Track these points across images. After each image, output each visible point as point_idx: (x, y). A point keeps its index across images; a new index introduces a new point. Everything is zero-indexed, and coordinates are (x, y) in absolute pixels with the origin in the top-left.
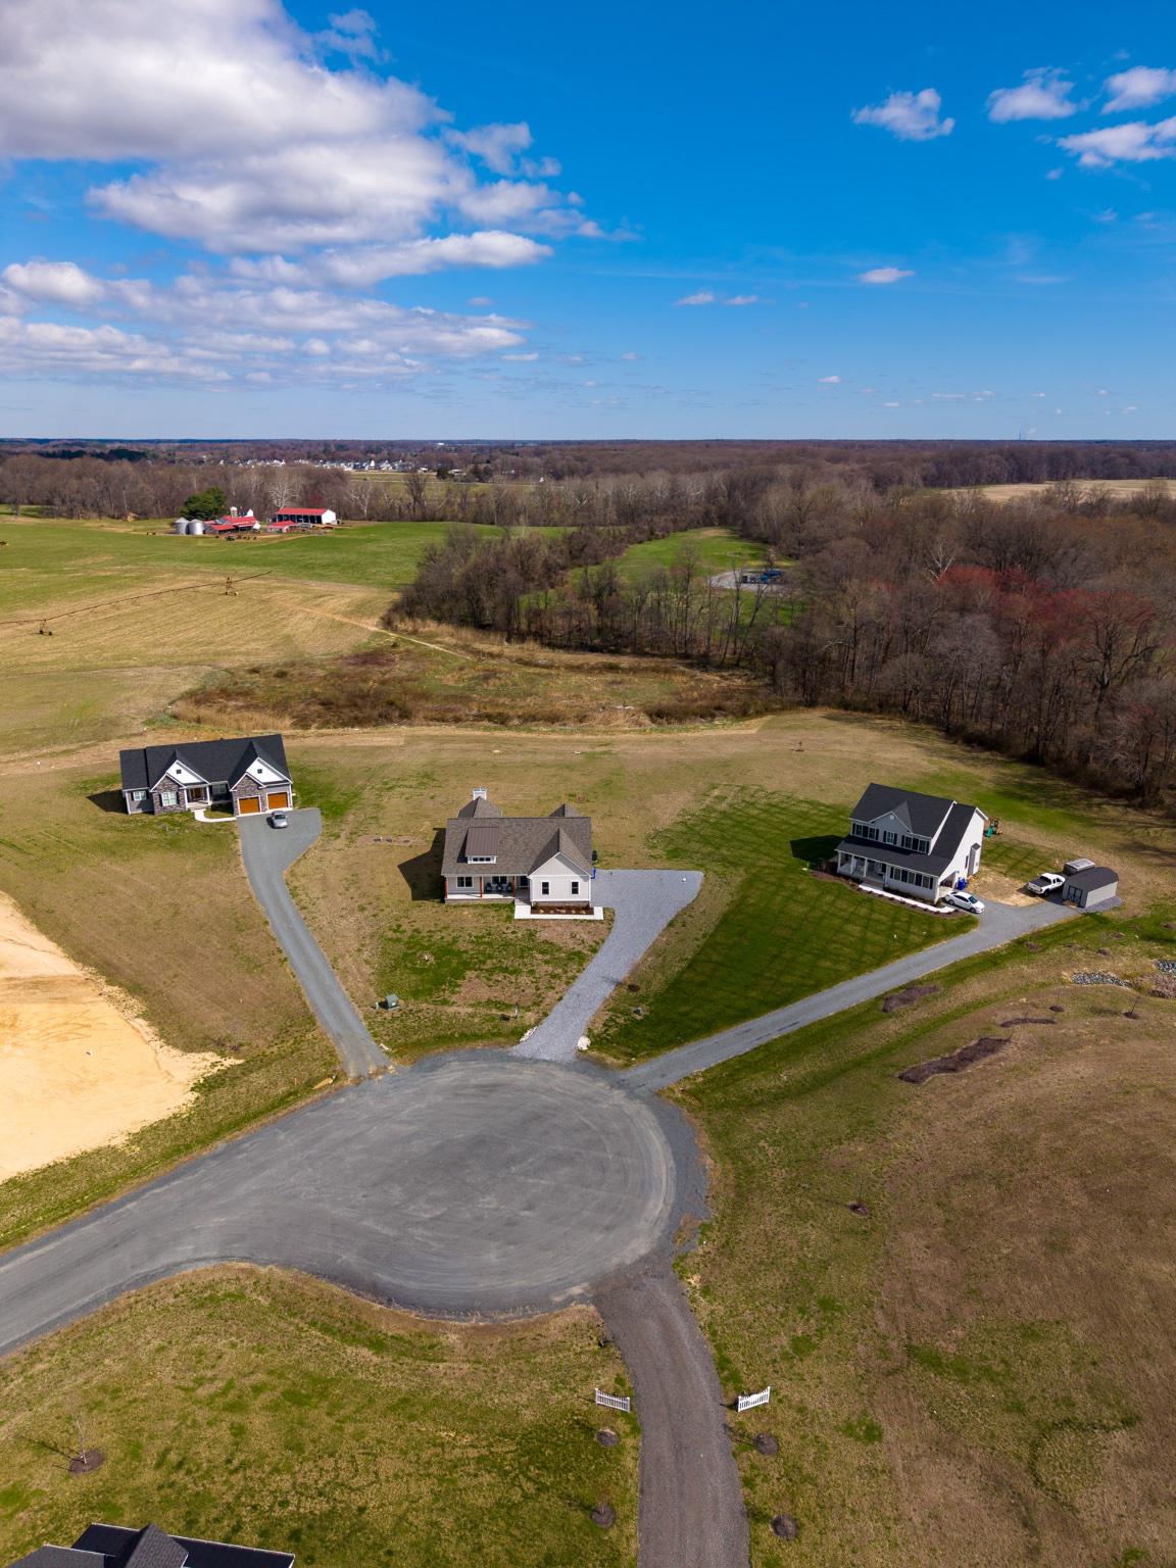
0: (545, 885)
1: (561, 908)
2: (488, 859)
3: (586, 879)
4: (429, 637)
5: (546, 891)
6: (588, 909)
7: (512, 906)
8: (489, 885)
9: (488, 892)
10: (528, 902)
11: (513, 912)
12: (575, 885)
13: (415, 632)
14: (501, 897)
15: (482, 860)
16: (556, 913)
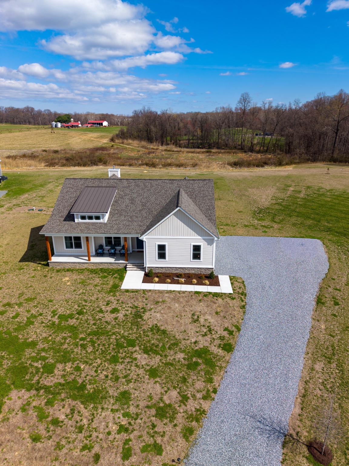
0: (162, 248)
1: (179, 276)
2: (98, 218)
3: (210, 242)
4: (129, 144)
5: (162, 255)
6: (212, 279)
7: (121, 273)
8: (101, 247)
9: (98, 254)
10: (141, 267)
11: (122, 279)
12: (197, 249)
13: (123, 143)
14: (111, 260)
15: (90, 218)
16: (174, 282)
